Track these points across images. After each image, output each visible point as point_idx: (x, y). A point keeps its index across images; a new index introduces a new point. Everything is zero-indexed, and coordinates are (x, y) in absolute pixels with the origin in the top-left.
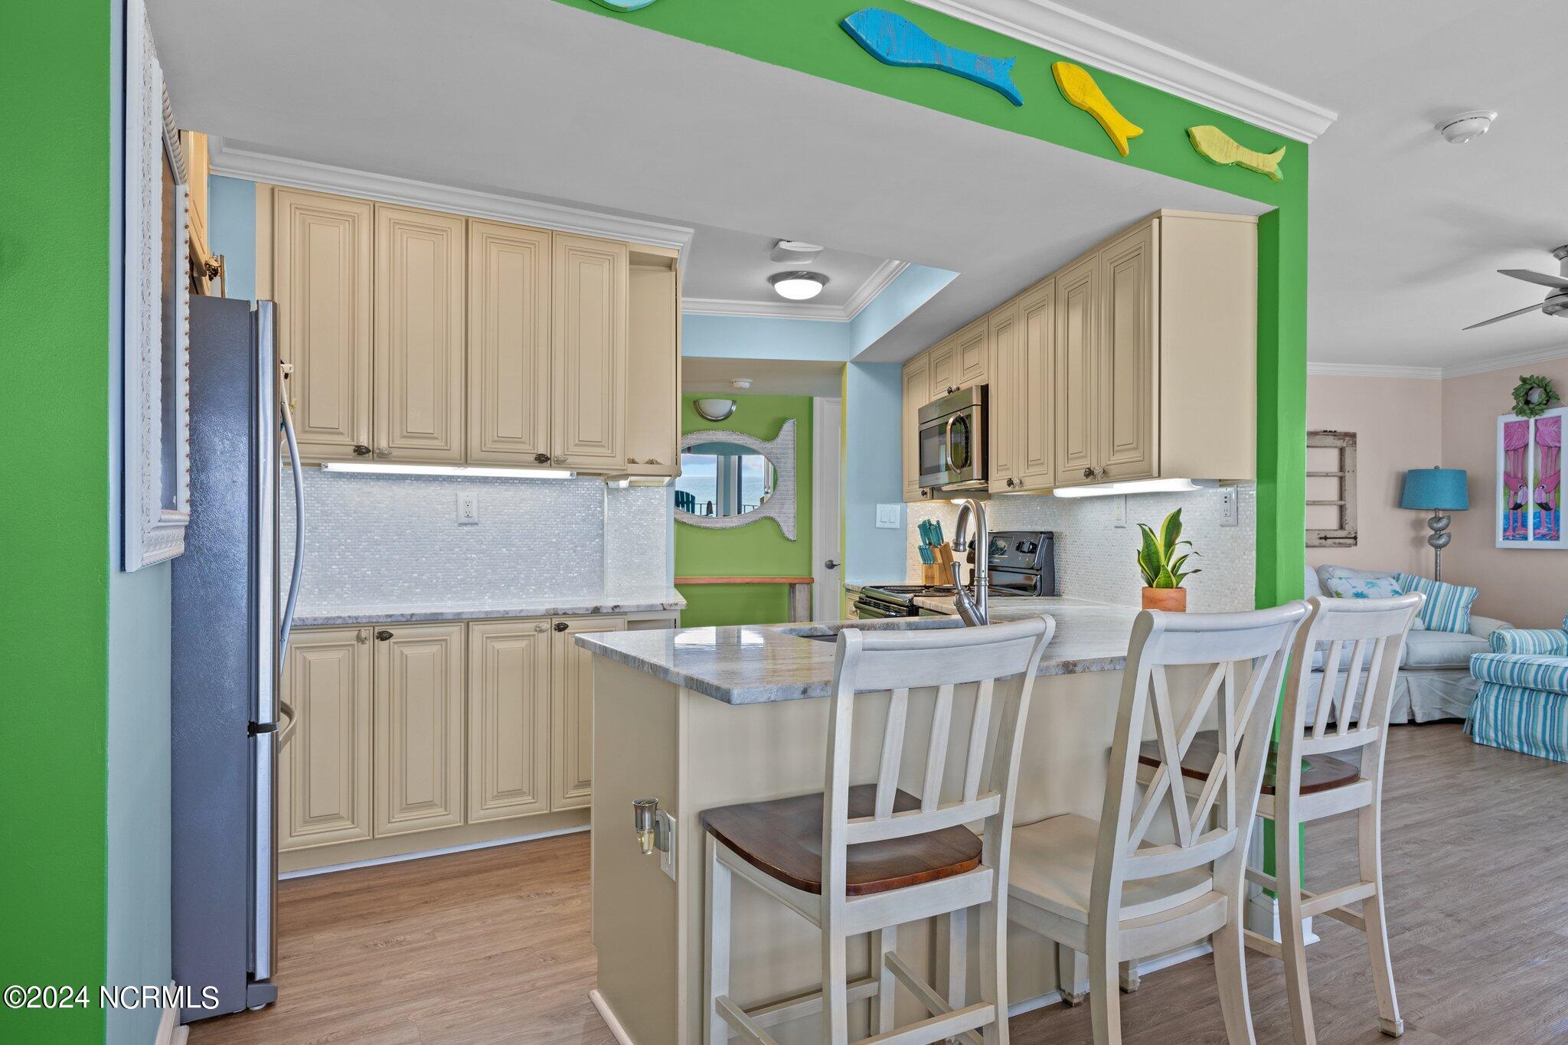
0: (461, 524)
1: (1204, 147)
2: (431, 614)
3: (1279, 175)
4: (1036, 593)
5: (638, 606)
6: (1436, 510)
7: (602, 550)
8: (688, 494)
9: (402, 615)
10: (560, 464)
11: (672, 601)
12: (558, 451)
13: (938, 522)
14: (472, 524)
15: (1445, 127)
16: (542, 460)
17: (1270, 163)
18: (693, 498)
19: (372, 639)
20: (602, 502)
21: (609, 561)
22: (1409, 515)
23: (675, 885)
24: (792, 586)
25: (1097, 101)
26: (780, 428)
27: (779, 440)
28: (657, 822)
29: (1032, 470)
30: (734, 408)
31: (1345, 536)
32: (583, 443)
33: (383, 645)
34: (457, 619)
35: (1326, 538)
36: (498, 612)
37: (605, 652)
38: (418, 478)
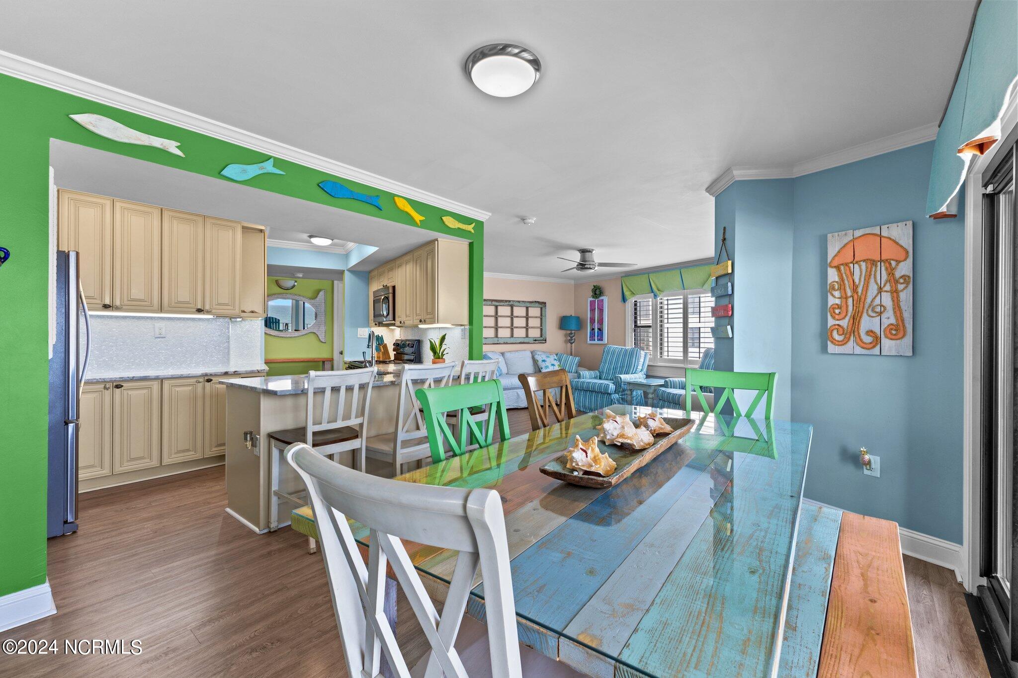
0: (156, 338)
1: (447, 223)
2: (143, 377)
3: (473, 231)
4: (414, 362)
5: (246, 371)
6: (571, 330)
7: (228, 348)
8: (276, 319)
9: (128, 377)
10: (208, 312)
11: (263, 368)
12: (207, 307)
13: (382, 336)
14: (162, 338)
15: (523, 219)
16: (199, 311)
17: (470, 228)
18: (279, 320)
19: (112, 389)
20: (228, 328)
21: (231, 352)
22: (563, 332)
23: (259, 458)
24: (324, 362)
25: (409, 209)
26: (318, 294)
27: (317, 299)
28: (252, 438)
29: (408, 318)
30: (296, 284)
31: (542, 340)
32: (219, 304)
33: (118, 391)
34: (156, 378)
35: (536, 340)
36: (178, 375)
37: (232, 385)
38: (134, 317)
